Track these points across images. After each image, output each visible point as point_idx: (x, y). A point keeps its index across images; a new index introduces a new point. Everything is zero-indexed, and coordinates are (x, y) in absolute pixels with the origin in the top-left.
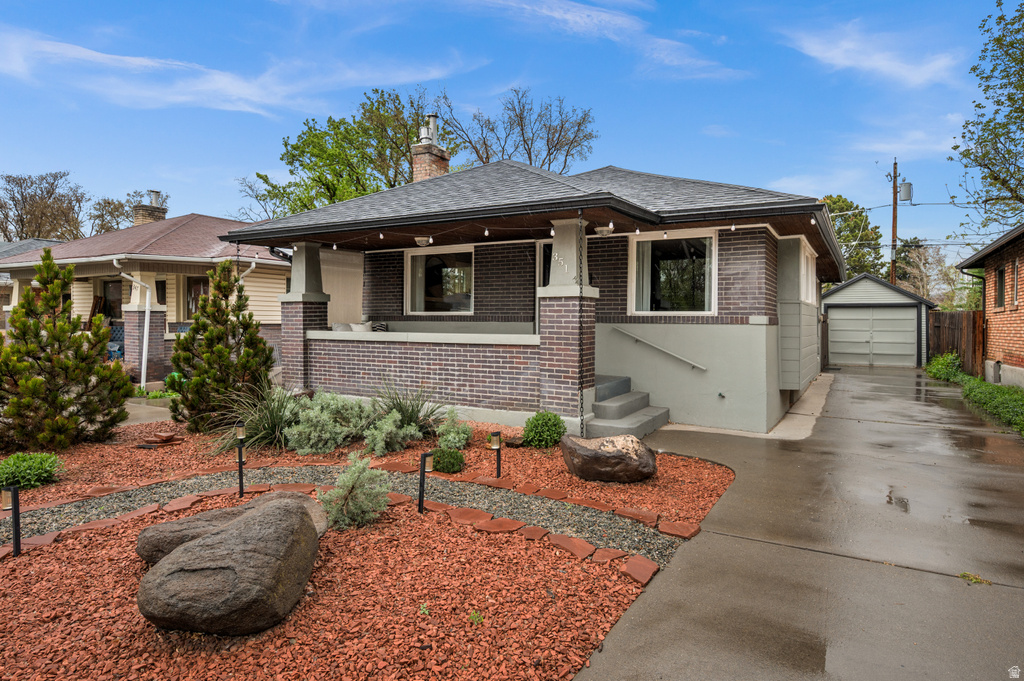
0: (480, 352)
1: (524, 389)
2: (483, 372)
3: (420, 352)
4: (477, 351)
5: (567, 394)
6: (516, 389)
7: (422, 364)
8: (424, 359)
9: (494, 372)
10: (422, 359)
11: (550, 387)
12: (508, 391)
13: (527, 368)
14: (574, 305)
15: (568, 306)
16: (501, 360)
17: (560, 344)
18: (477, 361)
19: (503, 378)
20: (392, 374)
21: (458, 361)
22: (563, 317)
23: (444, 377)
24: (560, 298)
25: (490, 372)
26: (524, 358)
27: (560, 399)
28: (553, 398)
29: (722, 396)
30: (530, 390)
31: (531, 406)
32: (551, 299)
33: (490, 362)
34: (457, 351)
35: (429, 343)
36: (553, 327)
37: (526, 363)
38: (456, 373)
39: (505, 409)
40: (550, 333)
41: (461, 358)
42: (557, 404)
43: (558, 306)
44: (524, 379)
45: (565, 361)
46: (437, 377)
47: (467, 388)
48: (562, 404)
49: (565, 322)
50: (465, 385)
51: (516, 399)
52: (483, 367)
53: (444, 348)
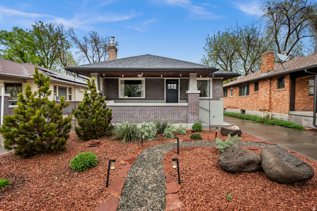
0: (168, 108)
1: (182, 118)
2: (169, 113)
3: (147, 109)
4: (167, 108)
5: (196, 118)
6: (180, 118)
7: (148, 112)
8: (148, 111)
9: (173, 114)
10: (147, 111)
11: (191, 116)
12: (177, 118)
13: (183, 112)
14: (198, 95)
15: (197, 95)
16: (175, 110)
17: (194, 105)
18: (167, 111)
19: (175, 115)
20: (136, 116)
21: (160, 111)
22: (195, 98)
23: (155, 116)
24: (194, 94)
25: (171, 114)
26: (182, 109)
27: (194, 119)
28: (192, 119)
29: (214, 117)
30: (184, 118)
31: (184, 122)
32: (191, 94)
33: (171, 111)
34: (160, 108)
35: (150, 106)
36: (192, 101)
37: (183, 111)
38: (160, 114)
39: (176, 123)
40: (191, 102)
41: (162, 110)
42: (193, 121)
43: (193, 95)
44: (182, 115)
45: (195, 109)
46: (153, 116)
47: (164, 118)
48: (195, 121)
49: (196, 100)
50: (163, 118)
51: (179, 120)
52: (169, 112)
53: (155, 107)
